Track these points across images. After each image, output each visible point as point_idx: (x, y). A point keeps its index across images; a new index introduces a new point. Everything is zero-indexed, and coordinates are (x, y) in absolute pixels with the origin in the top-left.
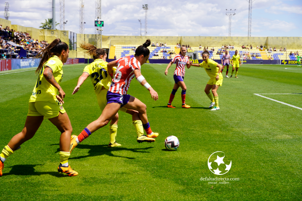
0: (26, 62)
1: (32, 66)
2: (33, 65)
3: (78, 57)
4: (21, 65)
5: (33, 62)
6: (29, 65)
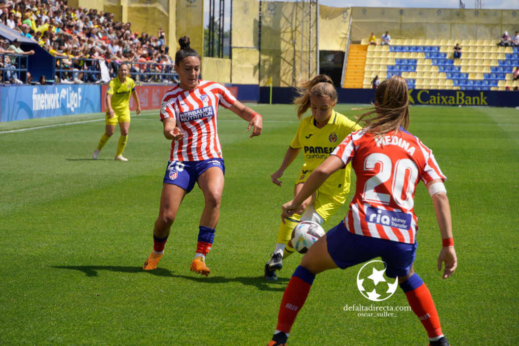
0: (52, 96)
1: (72, 109)
2: (76, 106)
3: (234, 82)
4: (36, 107)
5: (74, 95)
6: (60, 106)
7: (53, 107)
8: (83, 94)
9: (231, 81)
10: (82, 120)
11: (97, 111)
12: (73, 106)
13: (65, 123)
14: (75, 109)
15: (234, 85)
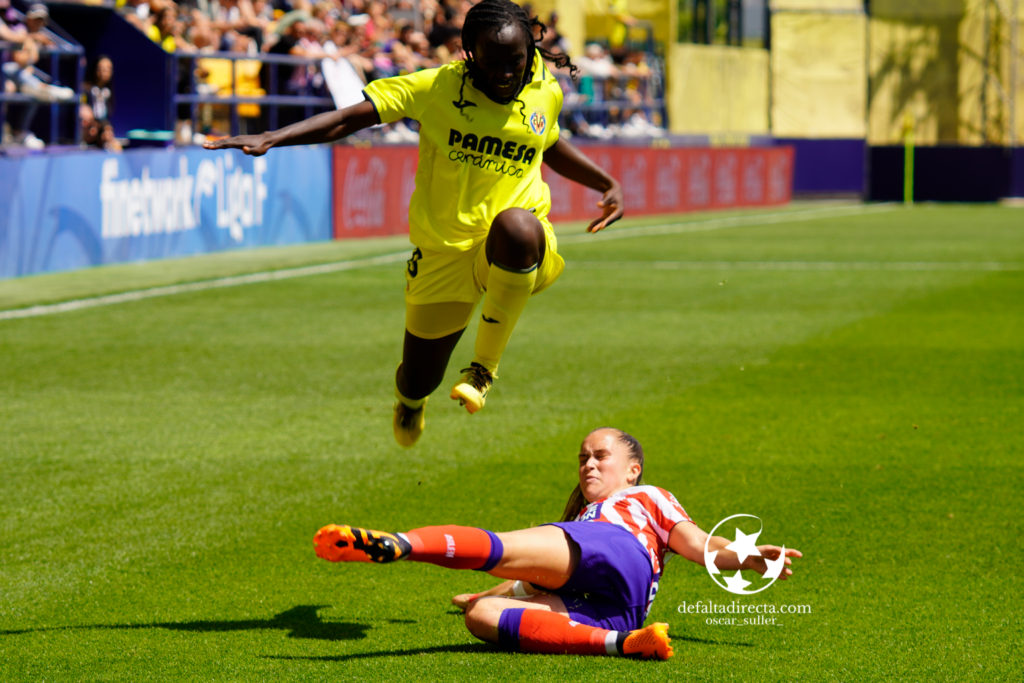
0: (168, 186)
1: (237, 232)
2: (248, 219)
3: (785, 128)
4: (113, 227)
5: (242, 183)
6: (199, 221)
7: (171, 225)
8: (270, 179)
9: (770, 125)
10: (272, 269)
11: (320, 238)
12: (239, 220)
13: (215, 278)
14: (246, 231)
15: (781, 143)
